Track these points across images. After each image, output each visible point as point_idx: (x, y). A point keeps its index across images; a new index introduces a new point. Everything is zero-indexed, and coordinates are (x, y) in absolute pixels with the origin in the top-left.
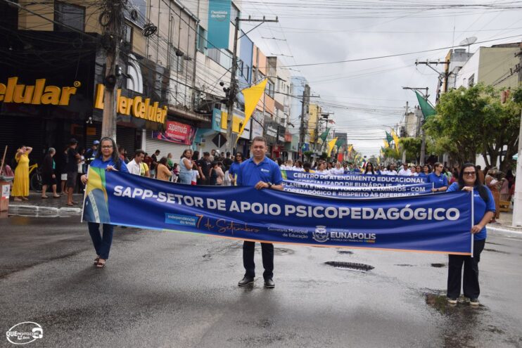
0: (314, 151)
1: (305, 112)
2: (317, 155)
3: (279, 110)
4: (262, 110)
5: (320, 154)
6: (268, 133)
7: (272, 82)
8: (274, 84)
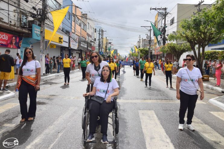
0: (105, 54)
1: (100, 38)
2: (107, 56)
3: (89, 37)
4: (80, 35)
5: (108, 55)
6: (82, 45)
7: (85, 24)
8: (86, 25)
